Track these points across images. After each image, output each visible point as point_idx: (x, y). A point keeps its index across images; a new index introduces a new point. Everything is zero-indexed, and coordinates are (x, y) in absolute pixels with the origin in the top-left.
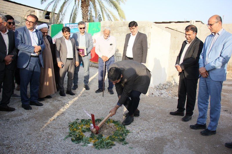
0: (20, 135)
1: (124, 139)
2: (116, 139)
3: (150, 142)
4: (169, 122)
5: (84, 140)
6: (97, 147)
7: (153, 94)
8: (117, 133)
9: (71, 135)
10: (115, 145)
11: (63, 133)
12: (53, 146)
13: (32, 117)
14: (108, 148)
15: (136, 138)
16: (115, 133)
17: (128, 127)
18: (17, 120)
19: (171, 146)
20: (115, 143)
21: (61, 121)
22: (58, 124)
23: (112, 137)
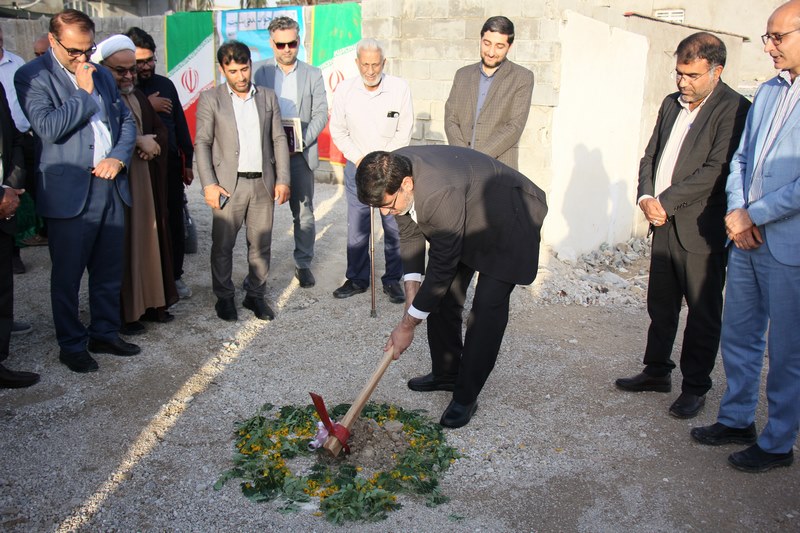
0: (54, 473)
1: (434, 484)
2: (404, 485)
3: (529, 496)
4: (611, 412)
5: (288, 490)
6: (333, 515)
7: (564, 293)
8: (410, 460)
9: (240, 468)
10: (398, 507)
11: (214, 461)
12: (175, 513)
13: (100, 403)
14: (372, 518)
15: (481, 479)
16: (403, 460)
17: (453, 437)
18: (42, 414)
19: (606, 511)
20: (399, 498)
21: (205, 415)
22: (196, 427)
23: (389, 475)
